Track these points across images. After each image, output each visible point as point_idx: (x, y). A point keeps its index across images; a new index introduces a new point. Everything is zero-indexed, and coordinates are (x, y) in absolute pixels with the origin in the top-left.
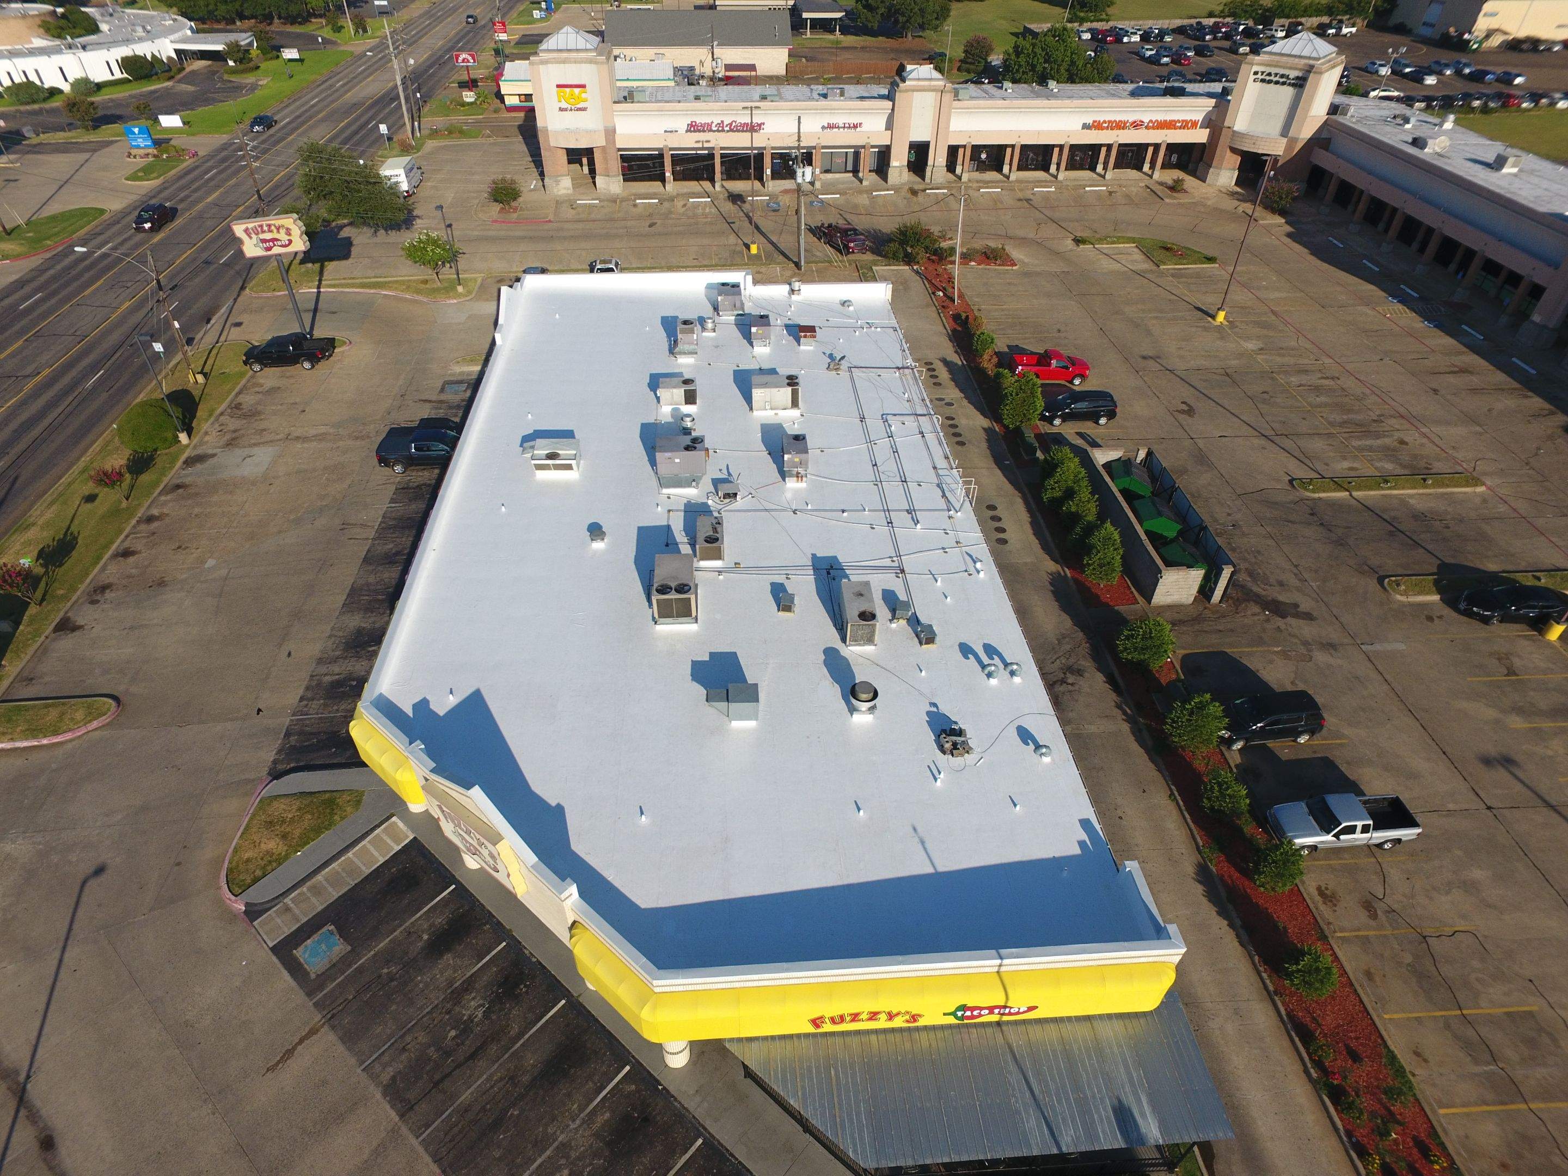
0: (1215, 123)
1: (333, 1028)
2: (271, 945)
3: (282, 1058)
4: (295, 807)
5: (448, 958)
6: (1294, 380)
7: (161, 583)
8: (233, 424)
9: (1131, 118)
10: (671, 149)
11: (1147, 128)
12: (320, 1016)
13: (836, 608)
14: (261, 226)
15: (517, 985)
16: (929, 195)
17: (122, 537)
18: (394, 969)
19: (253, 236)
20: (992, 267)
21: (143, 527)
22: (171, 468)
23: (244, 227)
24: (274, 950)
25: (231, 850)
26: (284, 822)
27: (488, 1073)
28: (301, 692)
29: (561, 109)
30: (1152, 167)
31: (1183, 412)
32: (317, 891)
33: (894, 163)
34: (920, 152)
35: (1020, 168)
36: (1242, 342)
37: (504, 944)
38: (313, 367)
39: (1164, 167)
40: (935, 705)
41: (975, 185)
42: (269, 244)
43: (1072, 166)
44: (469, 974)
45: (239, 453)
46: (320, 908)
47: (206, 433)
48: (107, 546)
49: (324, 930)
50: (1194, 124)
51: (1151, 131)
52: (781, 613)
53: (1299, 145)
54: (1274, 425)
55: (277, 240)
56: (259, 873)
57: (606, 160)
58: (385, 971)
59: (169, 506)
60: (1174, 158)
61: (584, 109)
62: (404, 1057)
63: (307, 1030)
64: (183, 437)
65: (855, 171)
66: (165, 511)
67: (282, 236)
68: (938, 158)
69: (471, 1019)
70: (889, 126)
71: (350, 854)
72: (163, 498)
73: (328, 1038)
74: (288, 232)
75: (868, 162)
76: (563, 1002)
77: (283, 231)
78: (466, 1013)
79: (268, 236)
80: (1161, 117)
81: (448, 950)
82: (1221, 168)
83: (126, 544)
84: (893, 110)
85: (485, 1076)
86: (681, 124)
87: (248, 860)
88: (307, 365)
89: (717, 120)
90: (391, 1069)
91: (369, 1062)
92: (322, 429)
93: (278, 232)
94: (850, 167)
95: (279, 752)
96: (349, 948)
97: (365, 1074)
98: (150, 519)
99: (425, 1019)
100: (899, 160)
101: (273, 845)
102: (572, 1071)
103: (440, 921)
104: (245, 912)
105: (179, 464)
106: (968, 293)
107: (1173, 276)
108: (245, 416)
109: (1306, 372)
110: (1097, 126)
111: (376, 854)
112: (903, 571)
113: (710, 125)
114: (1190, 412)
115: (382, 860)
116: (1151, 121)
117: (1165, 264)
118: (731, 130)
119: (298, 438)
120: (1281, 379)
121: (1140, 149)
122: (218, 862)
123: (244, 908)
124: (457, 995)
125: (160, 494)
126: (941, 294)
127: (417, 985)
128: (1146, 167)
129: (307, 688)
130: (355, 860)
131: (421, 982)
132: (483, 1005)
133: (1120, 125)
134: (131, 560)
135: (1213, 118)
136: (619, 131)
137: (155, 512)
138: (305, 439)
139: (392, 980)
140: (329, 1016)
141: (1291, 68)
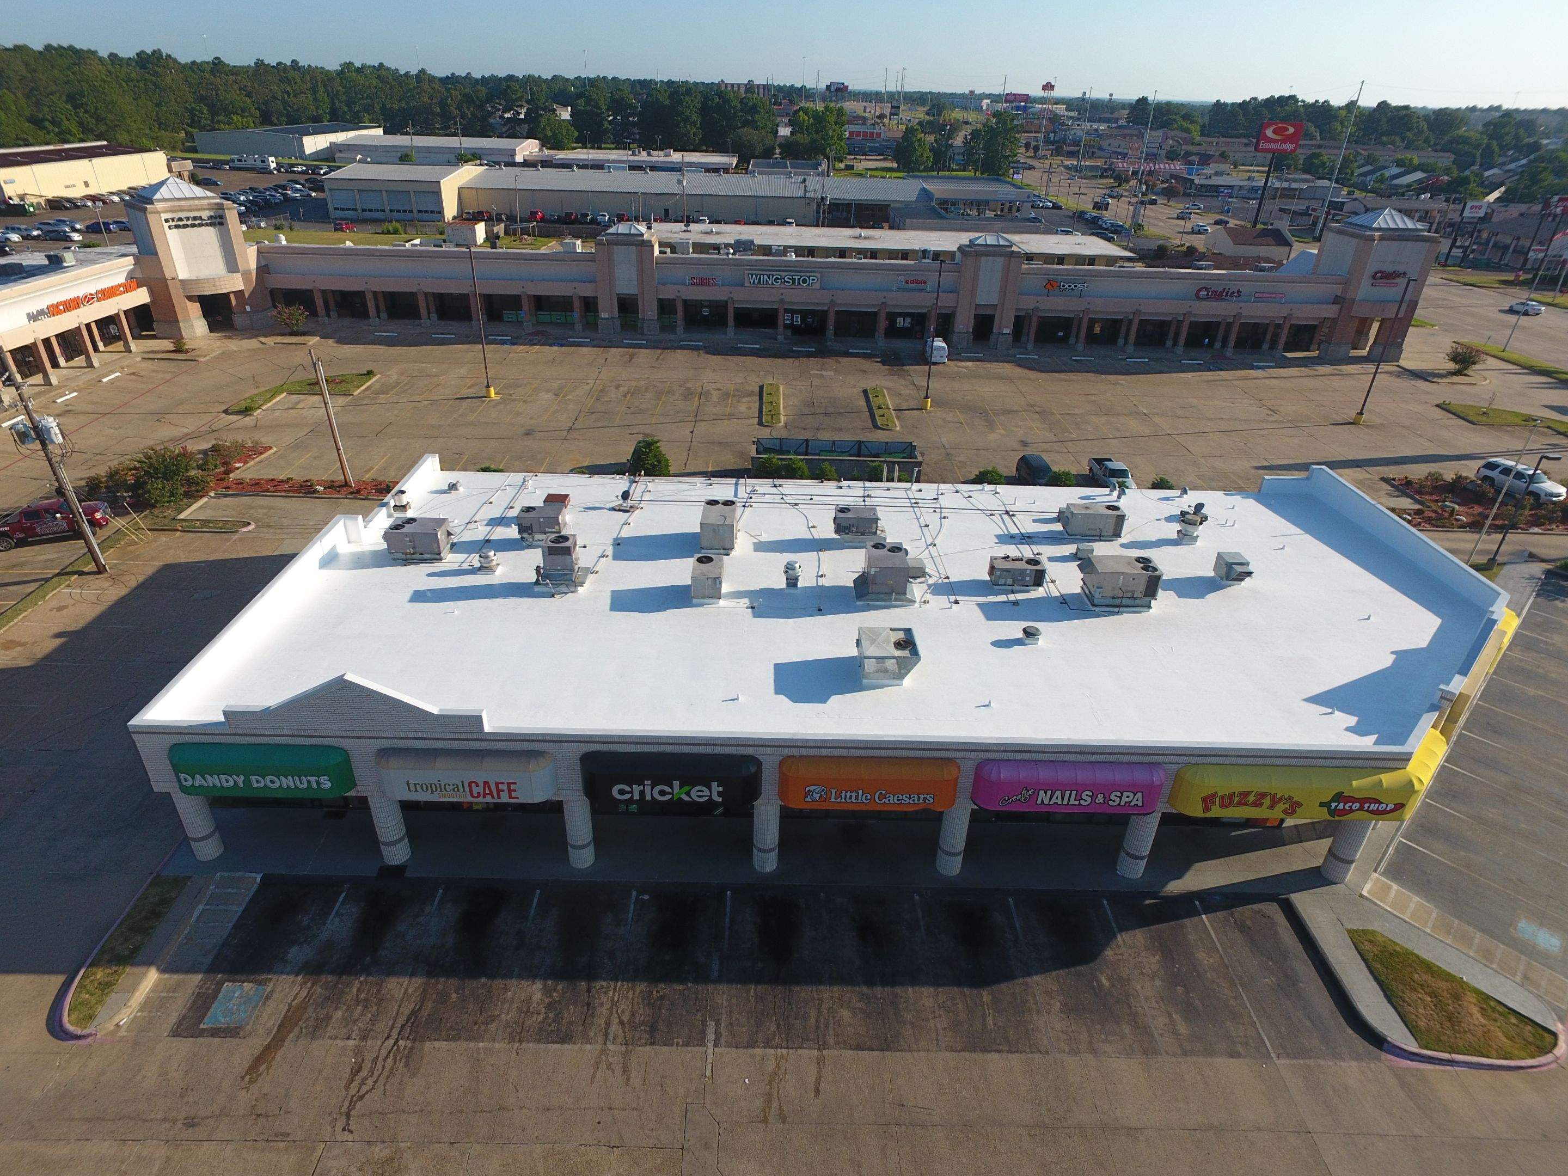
0: (149, 279)
11: (95, 300)
36: (540, 398)
49: (1520, 938)
50: (132, 285)
51: (104, 302)
53: (253, 277)
82: (187, 321)
111: (1412, 905)
115: (1418, 899)
116: (98, 292)
135: (143, 276)
141: (198, 210)
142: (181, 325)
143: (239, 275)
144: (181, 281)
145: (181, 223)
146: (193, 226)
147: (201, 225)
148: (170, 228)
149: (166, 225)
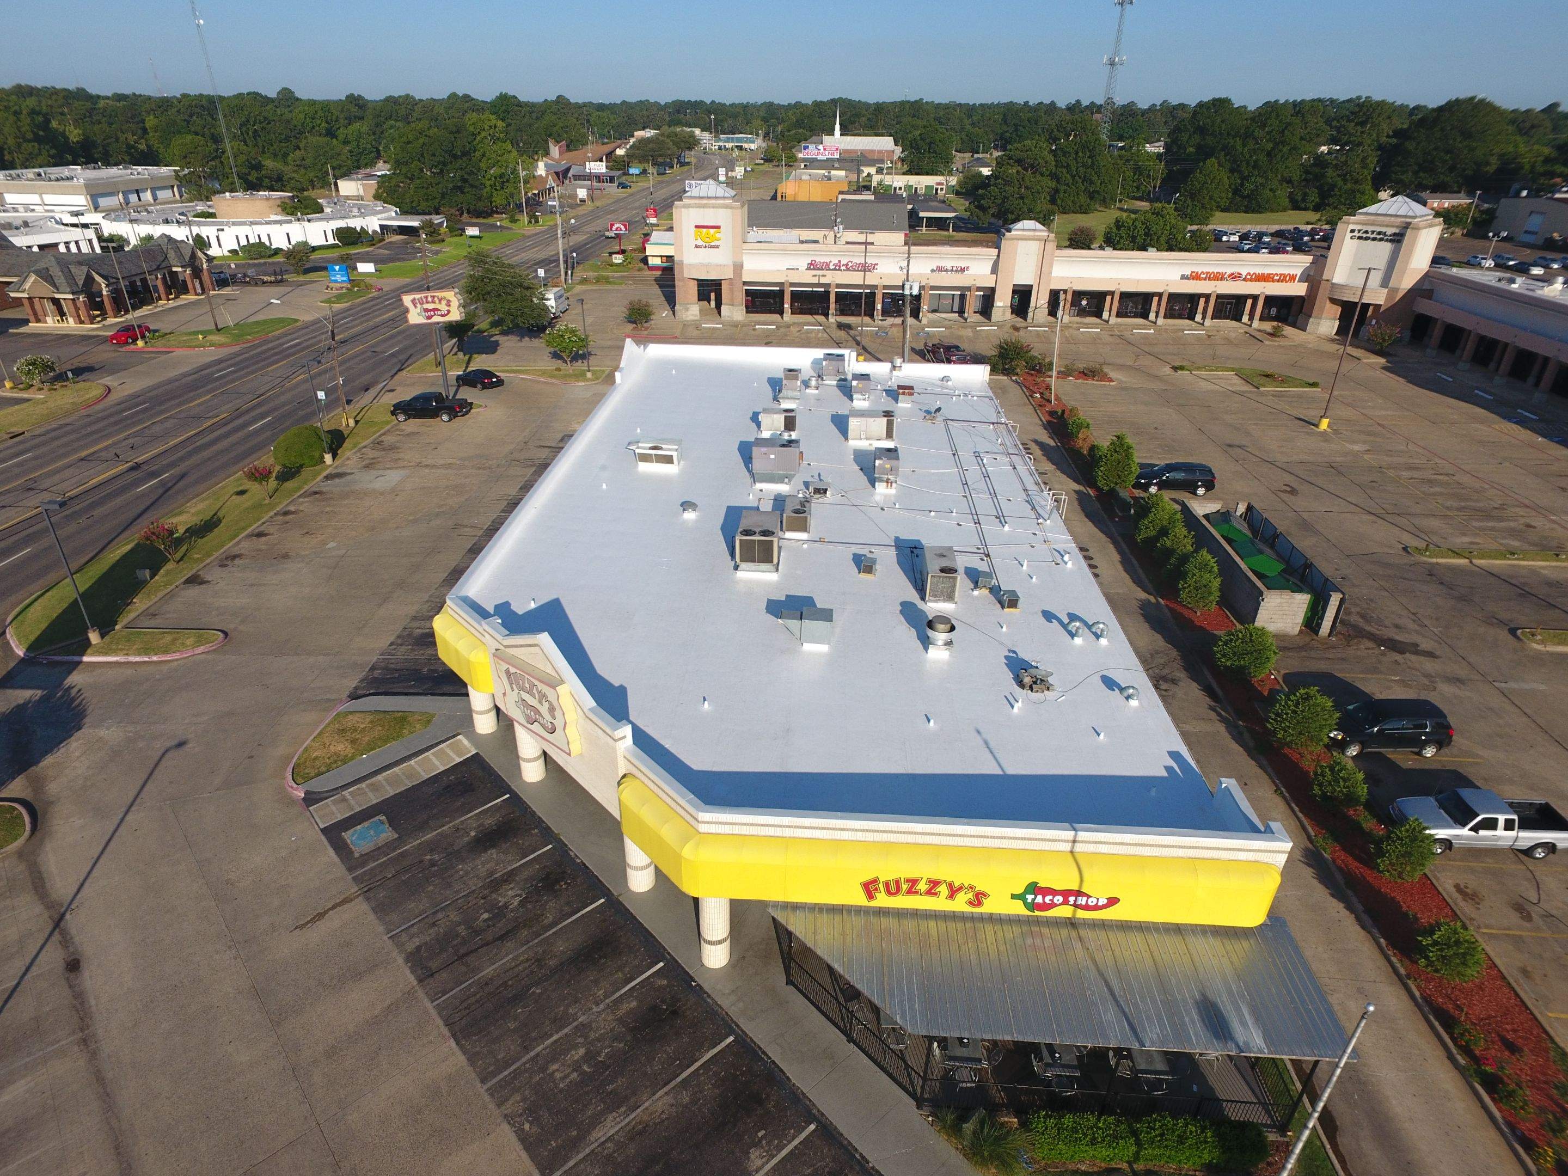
0: (1313, 278)
1: (368, 899)
2: (322, 826)
3: (312, 919)
4: (368, 720)
5: (493, 853)
6: (1406, 474)
7: (286, 556)
8: (371, 454)
9: (1229, 271)
10: (792, 285)
11: (1245, 280)
12: (356, 889)
13: (918, 576)
14: (426, 297)
15: (557, 881)
16: (1031, 331)
17: (260, 523)
18: (436, 857)
19: (418, 305)
20: (1090, 382)
21: (280, 518)
22: (313, 480)
23: (411, 297)
24: (325, 831)
25: (301, 749)
26: (355, 730)
27: (516, 953)
28: (392, 639)
29: (697, 247)
30: (1251, 318)
31: (1286, 491)
32: (375, 788)
33: (998, 303)
34: (1022, 295)
35: (1119, 315)
36: (1347, 445)
37: (550, 846)
38: (450, 420)
39: (1261, 319)
40: (1014, 652)
41: (1075, 325)
42: (429, 313)
43: (1170, 315)
44: (509, 868)
45: (374, 473)
46: (374, 802)
47: (348, 459)
48: (244, 529)
49: (377, 818)
50: (1292, 278)
51: (1249, 283)
52: (862, 575)
53: (1400, 294)
54: (1385, 506)
55: (437, 310)
56: (323, 769)
57: (732, 291)
58: (428, 857)
59: (306, 506)
60: (1273, 311)
61: (717, 247)
62: (432, 931)
63: (342, 898)
64: (328, 458)
65: (961, 312)
66: (301, 508)
67: (443, 307)
68: (1040, 300)
69: (506, 906)
70: (995, 270)
71: (412, 762)
72: (301, 500)
73: (361, 907)
74: (449, 303)
75: (973, 304)
76: (603, 900)
77: (444, 302)
78: (502, 901)
79: (431, 306)
80: (1259, 271)
81: (493, 846)
82: (1321, 318)
83: (262, 529)
84: (998, 256)
85: (511, 956)
86: (803, 263)
87: (316, 758)
88: (445, 418)
89: (835, 261)
90: (417, 939)
91: (397, 931)
92: (451, 461)
93: (440, 303)
94: (956, 308)
95: (362, 681)
96: (396, 836)
97: (390, 942)
98: (286, 513)
99: (459, 901)
100: (1003, 301)
101: (342, 747)
102: (603, 961)
103: (489, 822)
104: (304, 799)
105: (321, 477)
106: (1065, 399)
107: (1273, 396)
108: (384, 450)
109: (1417, 469)
110: (1196, 277)
111: (437, 763)
112: (988, 555)
113: (828, 264)
114: (1293, 492)
115: (442, 769)
116: (1249, 274)
117: (1264, 386)
118: (848, 269)
119: (427, 466)
120: (1391, 473)
121: (1240, 300)
122: (288, 758)
123: (303, 795)
124: (496, 884)
125: (300, 496)
126: (1038, 396)
127: (457, 872)
128: (1245, 319)
129: (398, 637)
130: (417, 767)
131: (462, 870)
132: (520, 895)
133: (1219, 277)
134: (263, 539)
135: (1312, 273)
136: (746, 266)
137: (292, 508)
138: (434, 466)
139: (433, 865)
140: (366, 889)
141: (1387, 226)
142: (1311, 320)
143: (1386, 291)
144: (1333, 284)
145: (1365, 235)
146: (1374, 239)
147: (1381, 240)
148: (1351, 238)
149: (1349, 235)
